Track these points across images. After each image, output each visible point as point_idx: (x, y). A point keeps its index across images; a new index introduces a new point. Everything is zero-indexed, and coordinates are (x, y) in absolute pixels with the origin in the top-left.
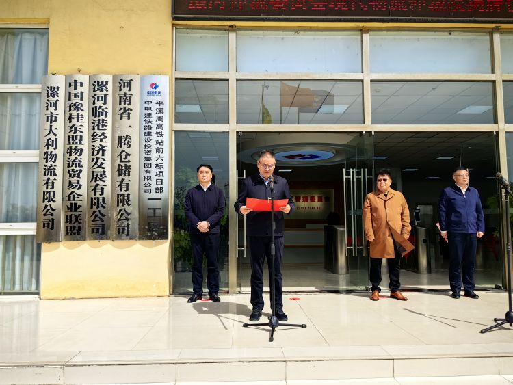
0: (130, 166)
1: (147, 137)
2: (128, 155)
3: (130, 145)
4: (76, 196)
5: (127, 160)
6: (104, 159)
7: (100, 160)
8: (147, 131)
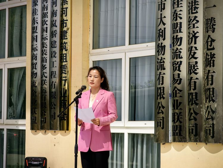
0: (214, 54)
2: (213, 41)
3: (214, 29)
4: (178, 91)
5: (212, 47)
6: (196, 48)
7: (194, 49)
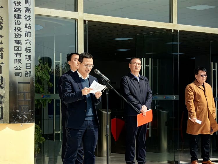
0: (2, 48)
1: (17, 20)
3: (2, 26)
8: (17, 13)
